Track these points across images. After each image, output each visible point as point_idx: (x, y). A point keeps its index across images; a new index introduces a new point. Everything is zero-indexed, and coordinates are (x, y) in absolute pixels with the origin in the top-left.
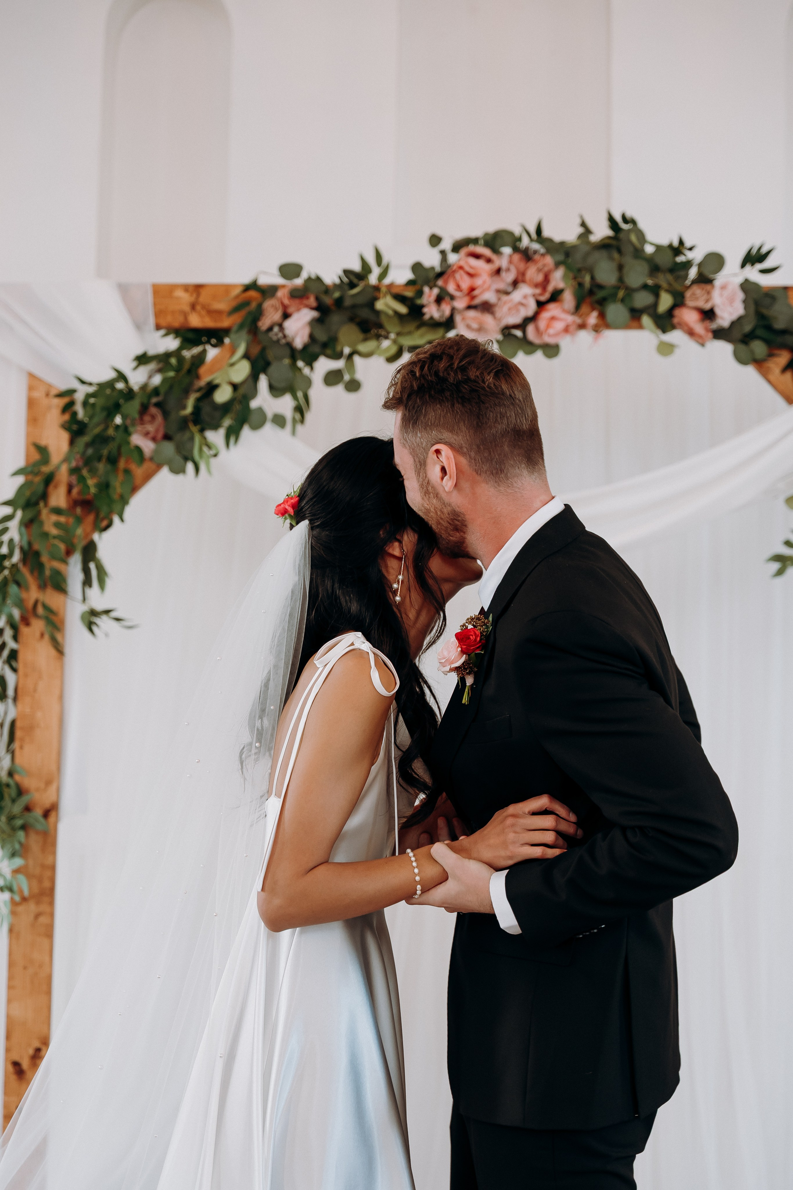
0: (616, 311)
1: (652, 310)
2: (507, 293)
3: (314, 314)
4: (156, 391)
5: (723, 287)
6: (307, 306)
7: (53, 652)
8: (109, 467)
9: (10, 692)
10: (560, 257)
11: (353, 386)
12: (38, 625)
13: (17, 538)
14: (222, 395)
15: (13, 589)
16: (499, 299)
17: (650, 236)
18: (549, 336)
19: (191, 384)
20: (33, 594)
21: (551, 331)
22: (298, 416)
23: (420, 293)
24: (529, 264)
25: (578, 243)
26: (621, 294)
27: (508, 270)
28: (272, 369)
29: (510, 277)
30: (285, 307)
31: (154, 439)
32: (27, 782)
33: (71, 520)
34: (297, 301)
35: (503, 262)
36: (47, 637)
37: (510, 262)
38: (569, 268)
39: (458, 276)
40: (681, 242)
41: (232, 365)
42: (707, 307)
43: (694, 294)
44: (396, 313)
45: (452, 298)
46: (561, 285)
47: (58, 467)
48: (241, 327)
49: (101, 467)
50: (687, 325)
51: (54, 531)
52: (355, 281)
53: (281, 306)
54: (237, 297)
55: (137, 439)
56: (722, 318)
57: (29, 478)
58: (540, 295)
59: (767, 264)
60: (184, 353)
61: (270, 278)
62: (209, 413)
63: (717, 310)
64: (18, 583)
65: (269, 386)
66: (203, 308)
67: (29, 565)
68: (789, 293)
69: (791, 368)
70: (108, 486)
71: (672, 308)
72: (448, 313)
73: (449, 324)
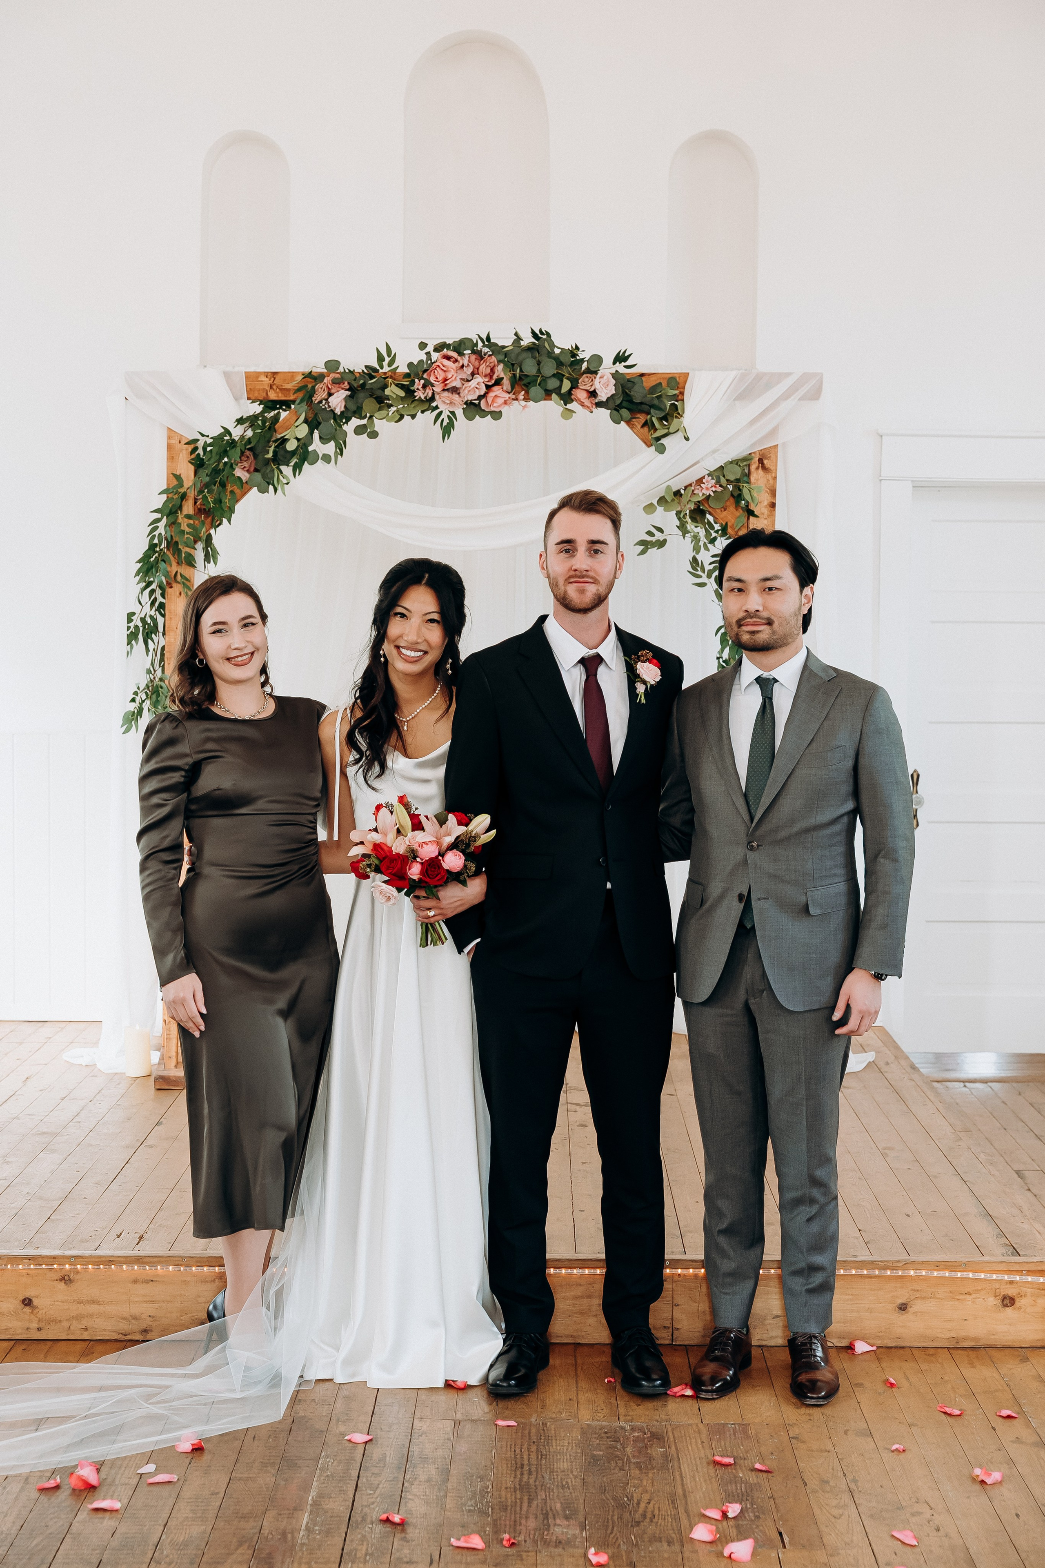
0: (535, 390)
1: (558, 391)
2: (468, 381)
3: (349, 393)
4: (249, 441)
5: (601, 378)
6: (343, 389)
8: (221, 488)
9: (161, 629)
10: (501, 357)
11: (374, 435)
12: (177, 588)
13: (163, 533)
14: (291, 446)
15: (162, 565)
16: (463, 385)
17: (558, 343)
18: (494, 407)
19: (271, 437)
20: (174, 568)
21: (495, 405)
22: (338, 450)
23: (413, 383)
24: (482, 361)
25: (512, 347)
26: (539, 380)
27: (468, 366)
28: (322, 427)
29: (469, 370)
30: (329, 388)
31: (248, 471)
33: (197, 522)
34: (337, 385)
35: (465, 360)
37: (470, 360)
38: (505, 365)
39: (436, 371)
40: (577, 348)
41: (297, 427)
42: (592, 389)
43: (585, 380)
44: (397, 395)
45: (433, 385)
46: (502, 375)
47: (188, 488)
48: (302, 401)
49: (217, 489)
50: (579, 400)
51: (187, 530)
52: (373, 374)
53: (326, 388)
54: (299, 381)
55: (239, 472)
56: (601, 396)
57: (170, 496)
58: (488, 381)
59: (628, 363)
60: (266, 415)
61: (321, 369)
62: (281, 457)
63: (597, 391)
64: (163, 560)
65: (320, 437)
66: (277, 387)
67: (171, 549)
68: (644, 379)
69: (649, 425)
70: (221, 501)
71: (571, 389)
72: (430, 395)
73: (433, 399)
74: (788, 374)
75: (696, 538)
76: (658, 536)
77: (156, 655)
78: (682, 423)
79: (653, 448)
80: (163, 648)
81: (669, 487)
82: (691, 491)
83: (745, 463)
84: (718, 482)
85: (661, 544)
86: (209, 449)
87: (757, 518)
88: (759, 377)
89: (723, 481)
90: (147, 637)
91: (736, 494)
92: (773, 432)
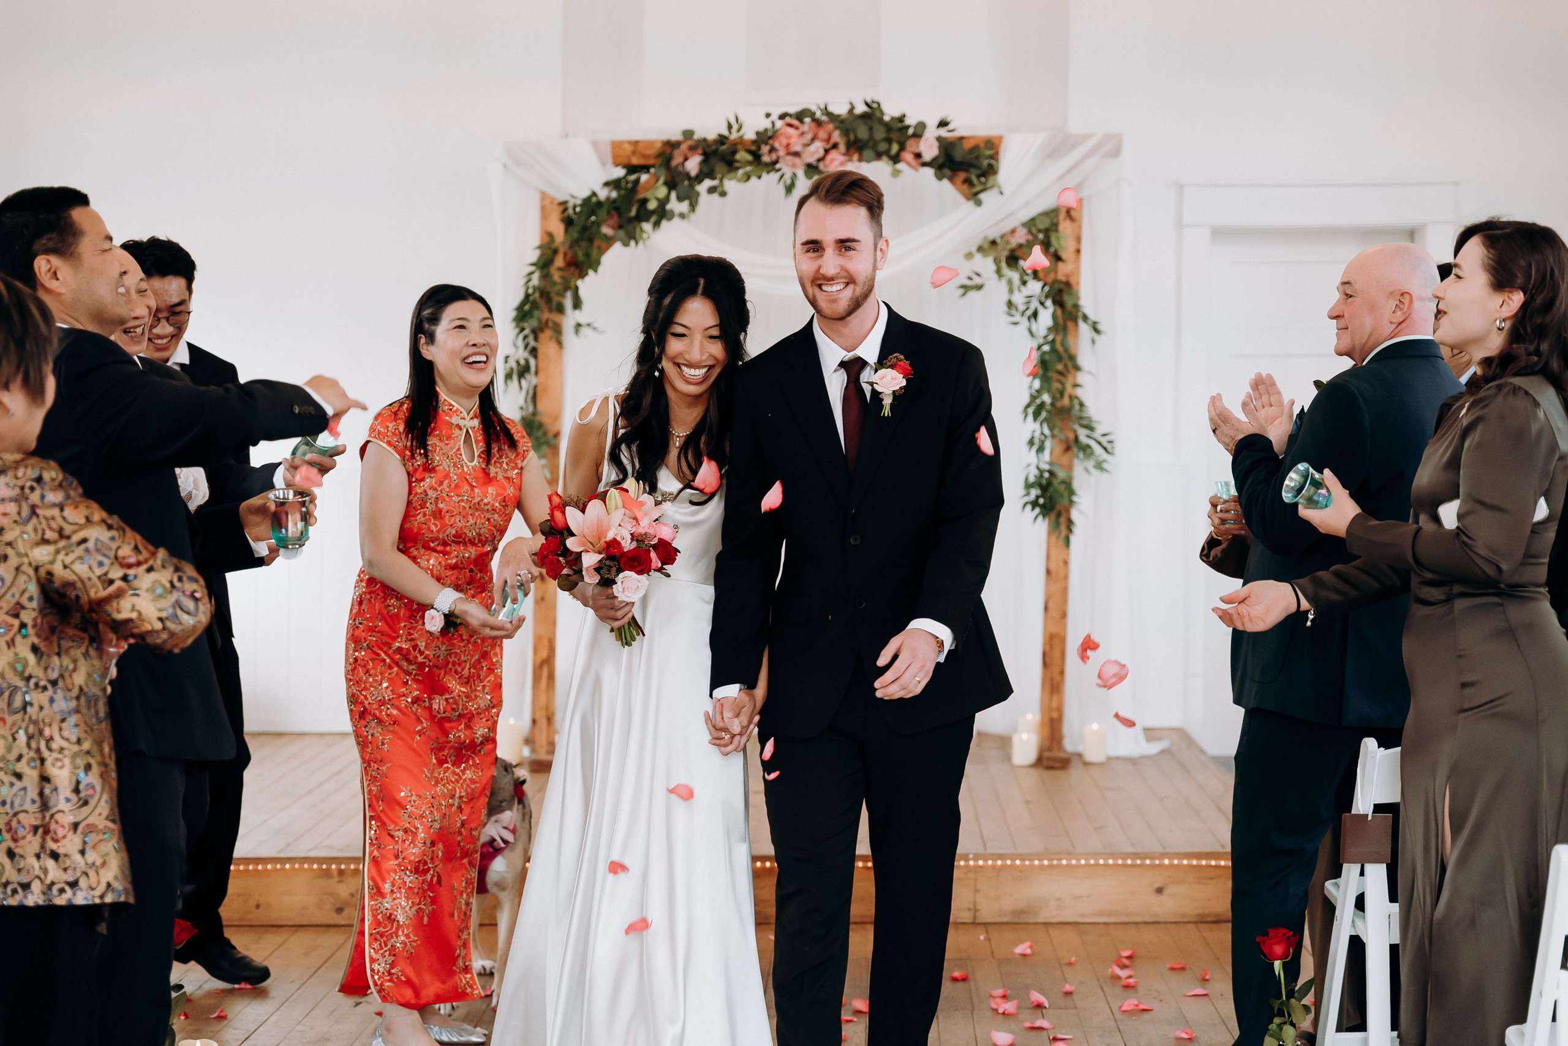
0: (868, 153)
1: (887, 153)
2: (808, 145)
3: (701, 158)
4: (615, 201)
5: (927, 140)
6: (697, 154)
7: (557, 347)
8: (588, 243)
9: (533, 369)
10: (837, 124)
11: (723, 194)
12: (548, 333)
13: (537, 285)
14: (652, 205)
15: (535, 313)
16: (804, 149)
17: (887, 112)
19: (634, 198)
20: (546, 314)
22: (691, 208)
23: (759, 148)
24: (820, 128)
25: (848, 115)
26: (871, 144)
27: (808, 132)
28: (679, 188)
29: (809, 136)
30: (685, 154)
31: (612, 227)
32: (546, 420)
33: (566, 274)
34: (692, 151)
35: (805, 128)
36: (553, 338)
37: (810, 128)
38: (842, 130)
39: (779, 137)
40: (903, 116)
41: (656, 188)
42: (917, 151)
43: (911, 143)
44: (745, 159)
45: (777, 150)
46: (838, 140)
47: (559, 245)
48: (661, 165)
49: (584, 244)
50: (907, 160)
51: (558, 280)
52: (724, 141)
53: (683, 154)
54: (658, 148)
55: (604, 229)
56: (926, 157)
57: (543, 251)
58: (826, 146)
59: (950, 128)
60: (628, 178)
61: (677, 136)
62: (644, 214)
63: (922, 153)
64: (537, 309)
65: (677, 197)
66: (639, 153)
67: (545, 300)
68: (963, 141)
69: (968, 182)
70: (588, 255)
71: (899, 151)
72: (774, 159)
73: (776, 162)
74: (1091, 136)
75: (1010, 282)
76: (977, 281)
78: (996, 179)
79: (972, 202)
80: (535, 387)
81: (985, 238)
82: (1006, 240)
83: (1053, 215)
84: (1030, 232)
85: (979, 287)
86: (578, 209)
87: (1067, 264)
88: (1067, 137)
89: (1034, 230)
90: (521, 376)
91: (1046, 240)
92: (1079, 187)
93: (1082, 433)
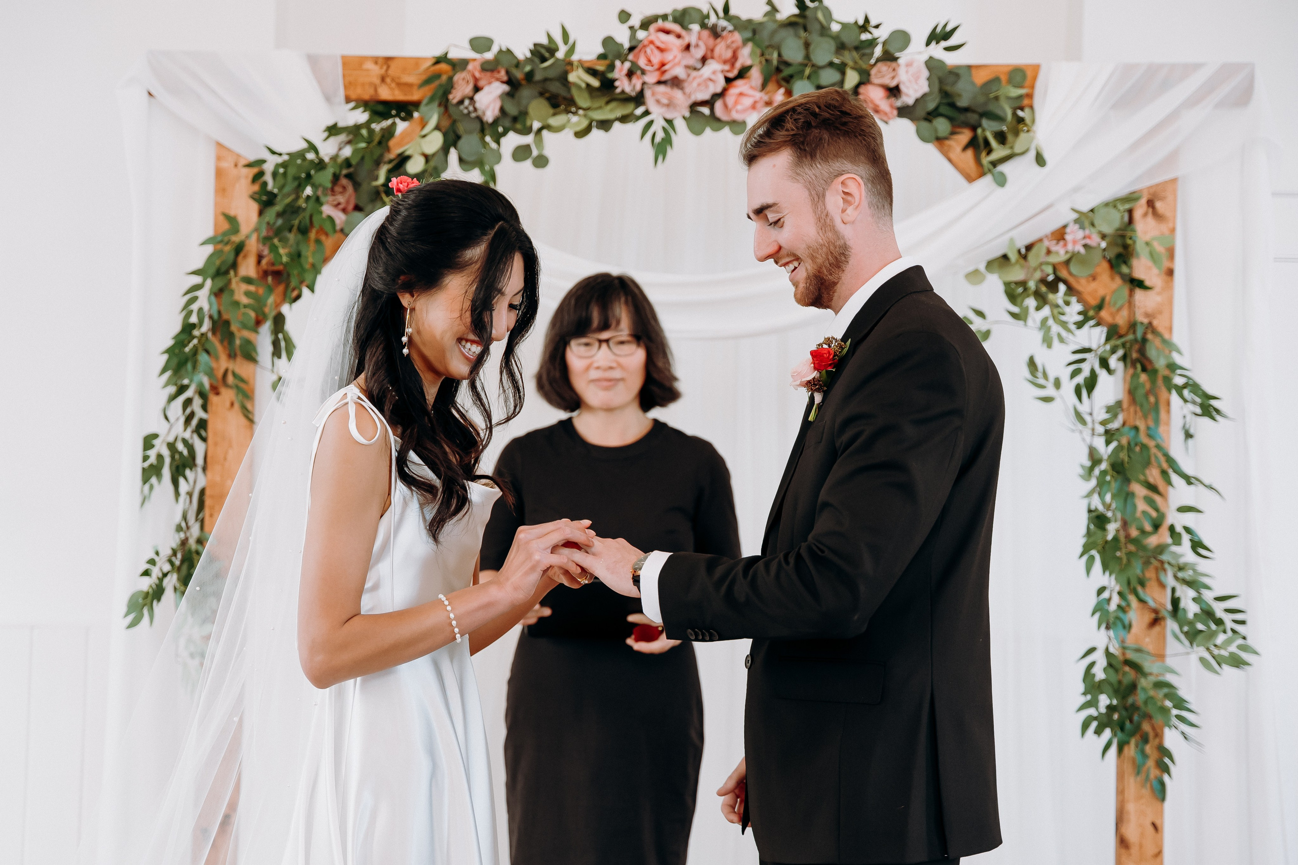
0: (802, 87)
2: (695, 69)
4: (347, 163)
5: (909, 65)
6: (498, 79)
7: (243, 421)
8: (300, 236)
9: (200, 460)
10: (749, 34)
11: (541, 162)
12: (227, 395)
13: (206, 307)
14: (415, 166)
15: (203, 358)
16: (689, 75)
17: (836, 15)
18: (737, 111)
19: (381, 156)
20: (224, 363)
21: (739, 107)
23: (612, 67)
24: (719, 40)
25: (765, 19)
26: (808, 71)
27: (697, 46)
28: (461, 143)
29: (699, 53)
30: (476, 80)
31: (344, 210)
33: (261, 291)
34: (488, 74)
35: (692, 38)
36: (237, 406)
37: (699, 38)
38: (757, 44)
39: (648, 50)
40: (867, 20)
41: (424, 136)
42: (893, 84)
43: (879, 72)
44: (588, 85)
45: (643, 72)
46: (748, 62)
47: (247, 237)
48: (432, 100)
49: (292, 237)
50: (872, 102)
51: (245, 300)
52: (544, 54)
53: (471, 78)
54: (428, 69)
55: (328, 210)
56: (907, 95)
57: (220, 246)
58: (728, 71)
59: (952, 42)
60: (373, 126)
61: (461, 51)
63: (902, 87)
64: (207, 352)
65: (461, 160)
66: (393, 80)
67: (218, 334)
68: (974, 71)
69: (978, 145)
70: (299, 255)
71: (857, 86)
72: (638, 87)
73: (639, 99)
74: (1196, 67)
76: (980, 323)
77: (191, 501)
78: (1032, 139)
79: (988, 180)
80: (202, 492)
81: (1012, 240)
82: (1044, 251)
83: (1127, 206)
84: (1085, 235)
85: (985, 335)
86: (281, 172)
87: (1149, 293)
88: (1152, 70)
89: (1093, 232)
90: (178, 472)
91: (1112, 254)
92: (1172, 158)
93: (1187, 596)
